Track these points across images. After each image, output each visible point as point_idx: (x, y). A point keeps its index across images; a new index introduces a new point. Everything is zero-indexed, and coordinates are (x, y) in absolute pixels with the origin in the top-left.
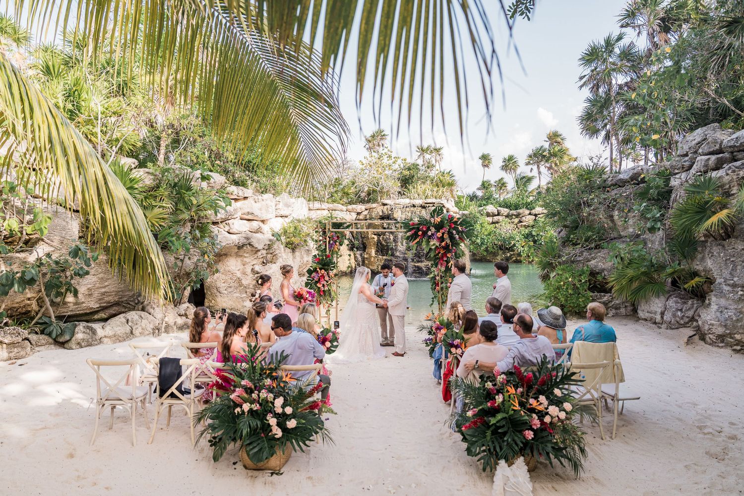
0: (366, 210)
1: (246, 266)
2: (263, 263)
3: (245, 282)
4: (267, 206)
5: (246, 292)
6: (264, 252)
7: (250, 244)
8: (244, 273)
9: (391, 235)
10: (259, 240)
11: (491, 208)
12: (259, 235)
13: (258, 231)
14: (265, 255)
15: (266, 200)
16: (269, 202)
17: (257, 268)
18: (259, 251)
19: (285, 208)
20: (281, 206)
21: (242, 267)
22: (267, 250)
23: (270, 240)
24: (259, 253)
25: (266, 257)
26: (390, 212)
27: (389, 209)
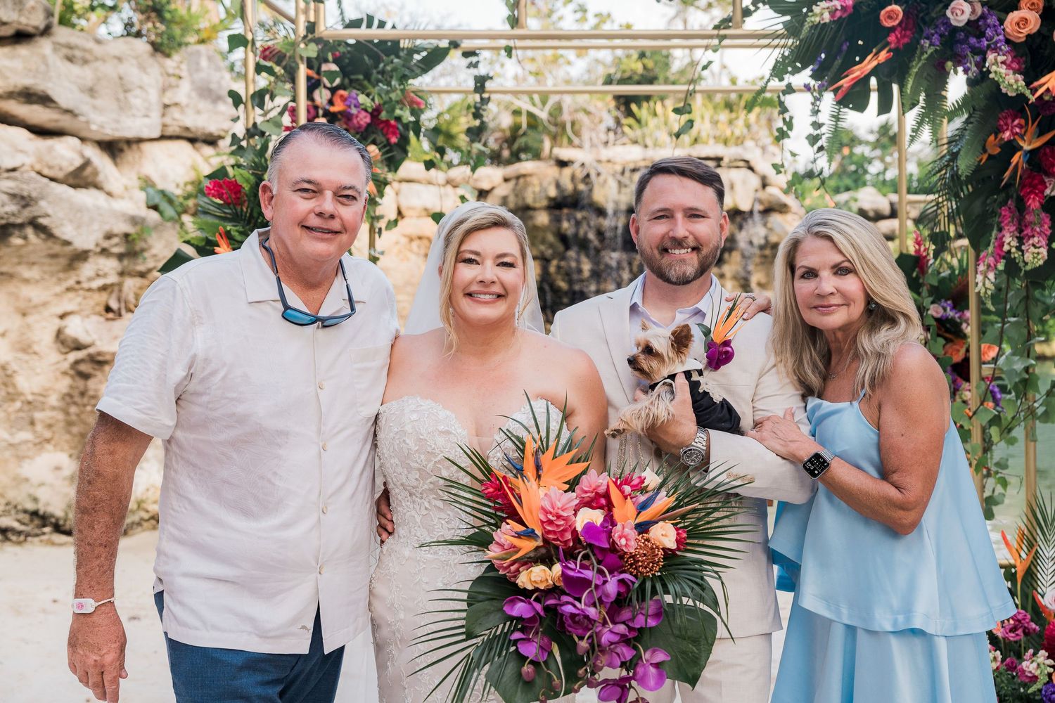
0: (506, 180)
1: (30, 319)
2: (108, 309)
3: (27, 383)
4: (124, 87)
5: (32, 423)
6: (110, 266)
7: (34, 224)
8: (26, 348)
9: (584, 259)
10: (80, 210)
11: (869, 198)
12: (86, 197)
13: (80, 178)
14: (112, 279)
15: (119, 59)
16: (131, 71)
17: (76, 328)
18: (82, 256)
19: (204, 105)
20: (183, 93)
21: (17, 321)
22: (120, 257)
23: (134, 220)
24: (87, 269)
25: (120, 285)
26: (582, 187)
27: (580, 174)
